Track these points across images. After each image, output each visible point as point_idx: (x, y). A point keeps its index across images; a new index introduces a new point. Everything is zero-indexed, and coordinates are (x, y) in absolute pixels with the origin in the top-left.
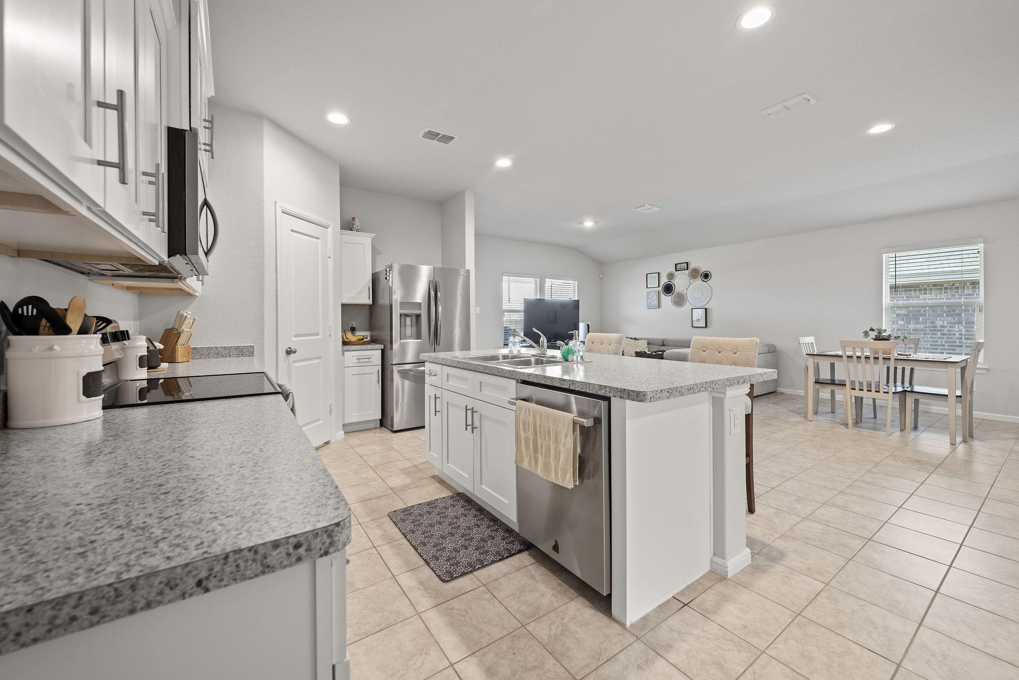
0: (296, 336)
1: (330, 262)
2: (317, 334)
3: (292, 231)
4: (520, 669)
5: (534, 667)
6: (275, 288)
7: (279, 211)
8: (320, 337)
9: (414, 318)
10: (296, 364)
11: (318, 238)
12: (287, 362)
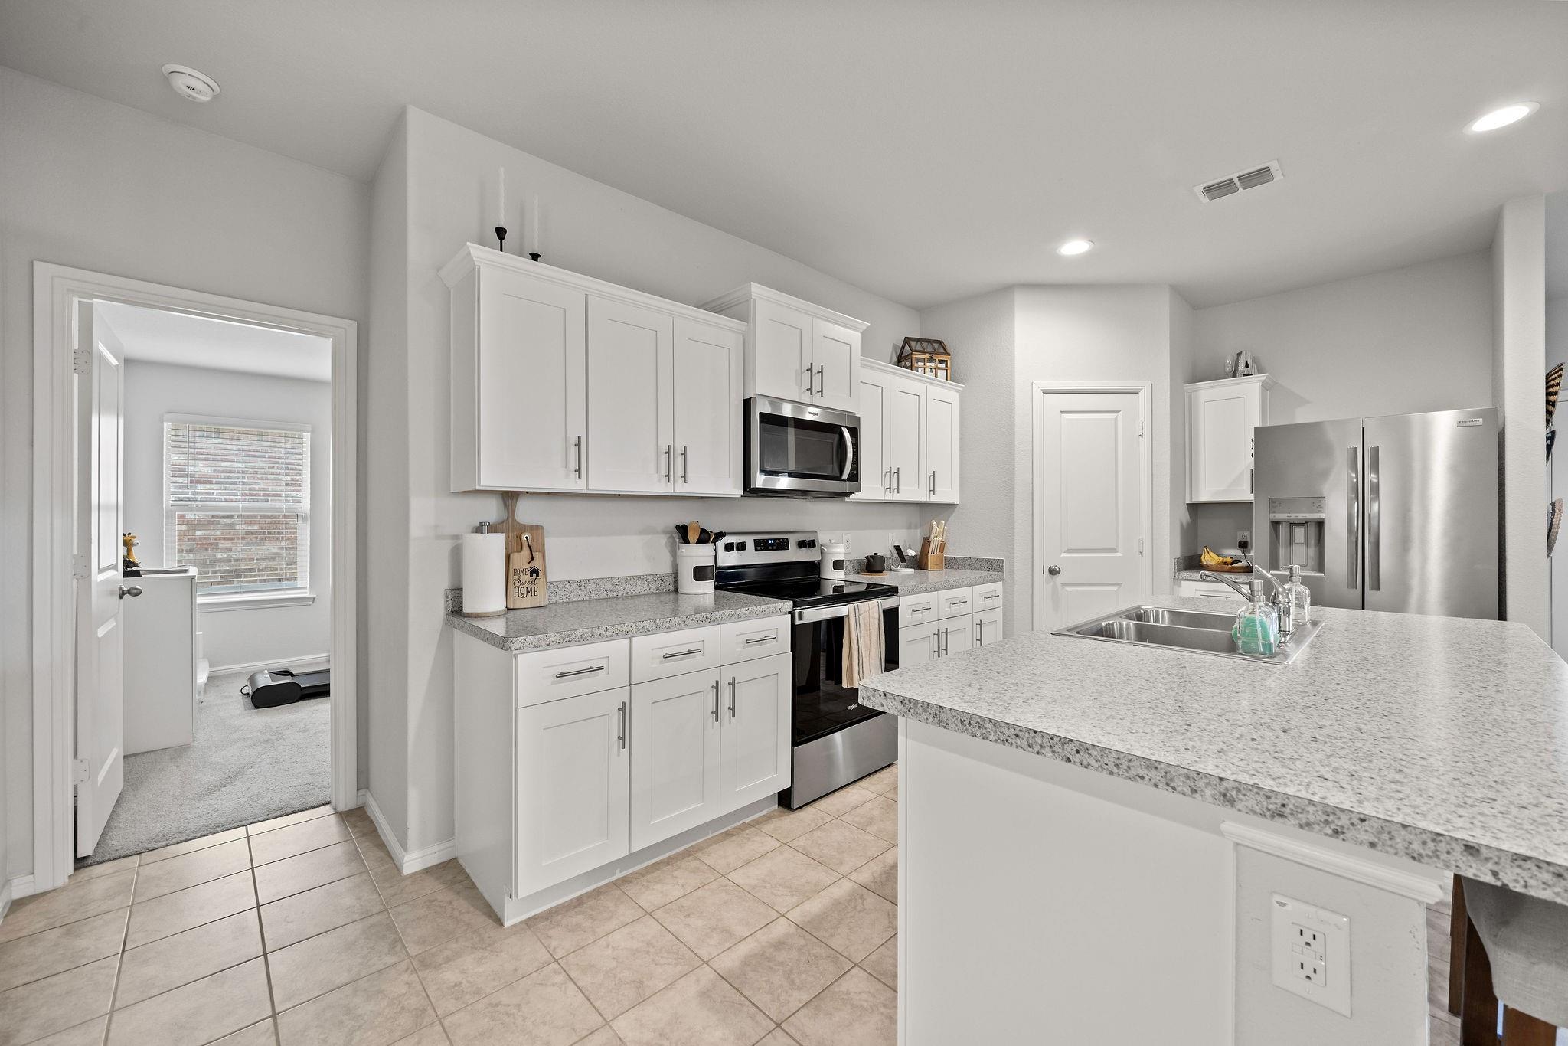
0: (1069, 551)
1: (1144, 444)
2: (1115, 550)
3: (1062, 412)
4: (787, 969)
5: (793, 981)
6: (1031, 491)
7: (1037, 393)
8: (1119, 554)
9: (1312, 530)
10: (1069, 589)
11: (1118, 412)
12: (1052, 584)
